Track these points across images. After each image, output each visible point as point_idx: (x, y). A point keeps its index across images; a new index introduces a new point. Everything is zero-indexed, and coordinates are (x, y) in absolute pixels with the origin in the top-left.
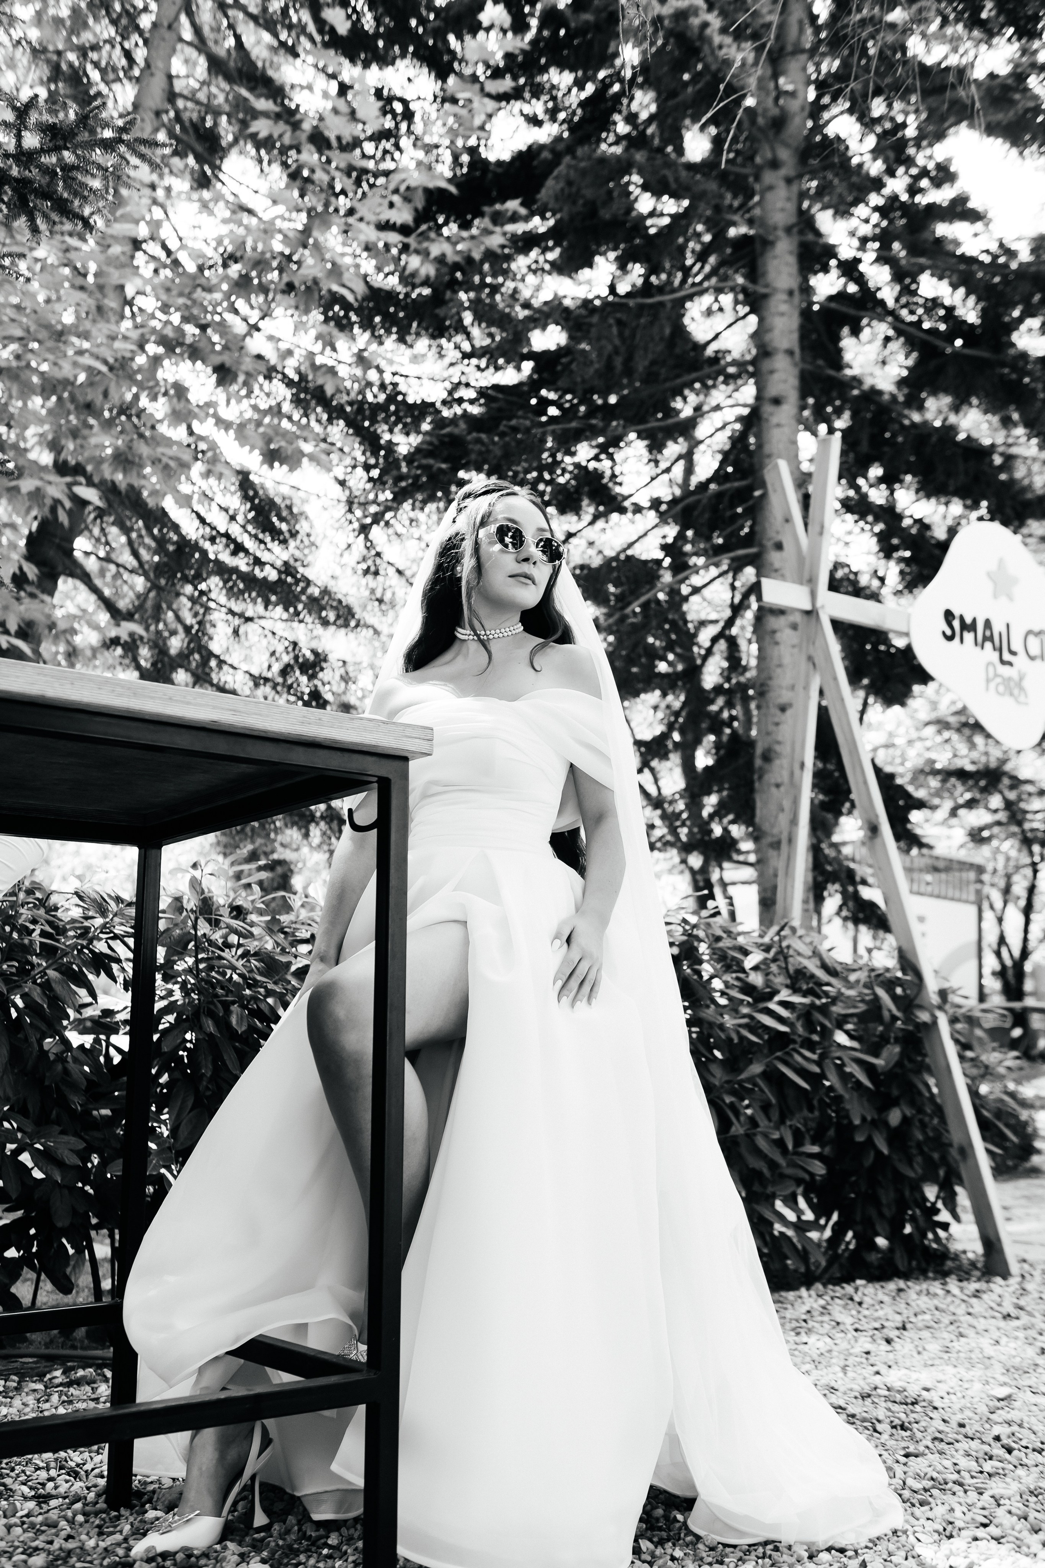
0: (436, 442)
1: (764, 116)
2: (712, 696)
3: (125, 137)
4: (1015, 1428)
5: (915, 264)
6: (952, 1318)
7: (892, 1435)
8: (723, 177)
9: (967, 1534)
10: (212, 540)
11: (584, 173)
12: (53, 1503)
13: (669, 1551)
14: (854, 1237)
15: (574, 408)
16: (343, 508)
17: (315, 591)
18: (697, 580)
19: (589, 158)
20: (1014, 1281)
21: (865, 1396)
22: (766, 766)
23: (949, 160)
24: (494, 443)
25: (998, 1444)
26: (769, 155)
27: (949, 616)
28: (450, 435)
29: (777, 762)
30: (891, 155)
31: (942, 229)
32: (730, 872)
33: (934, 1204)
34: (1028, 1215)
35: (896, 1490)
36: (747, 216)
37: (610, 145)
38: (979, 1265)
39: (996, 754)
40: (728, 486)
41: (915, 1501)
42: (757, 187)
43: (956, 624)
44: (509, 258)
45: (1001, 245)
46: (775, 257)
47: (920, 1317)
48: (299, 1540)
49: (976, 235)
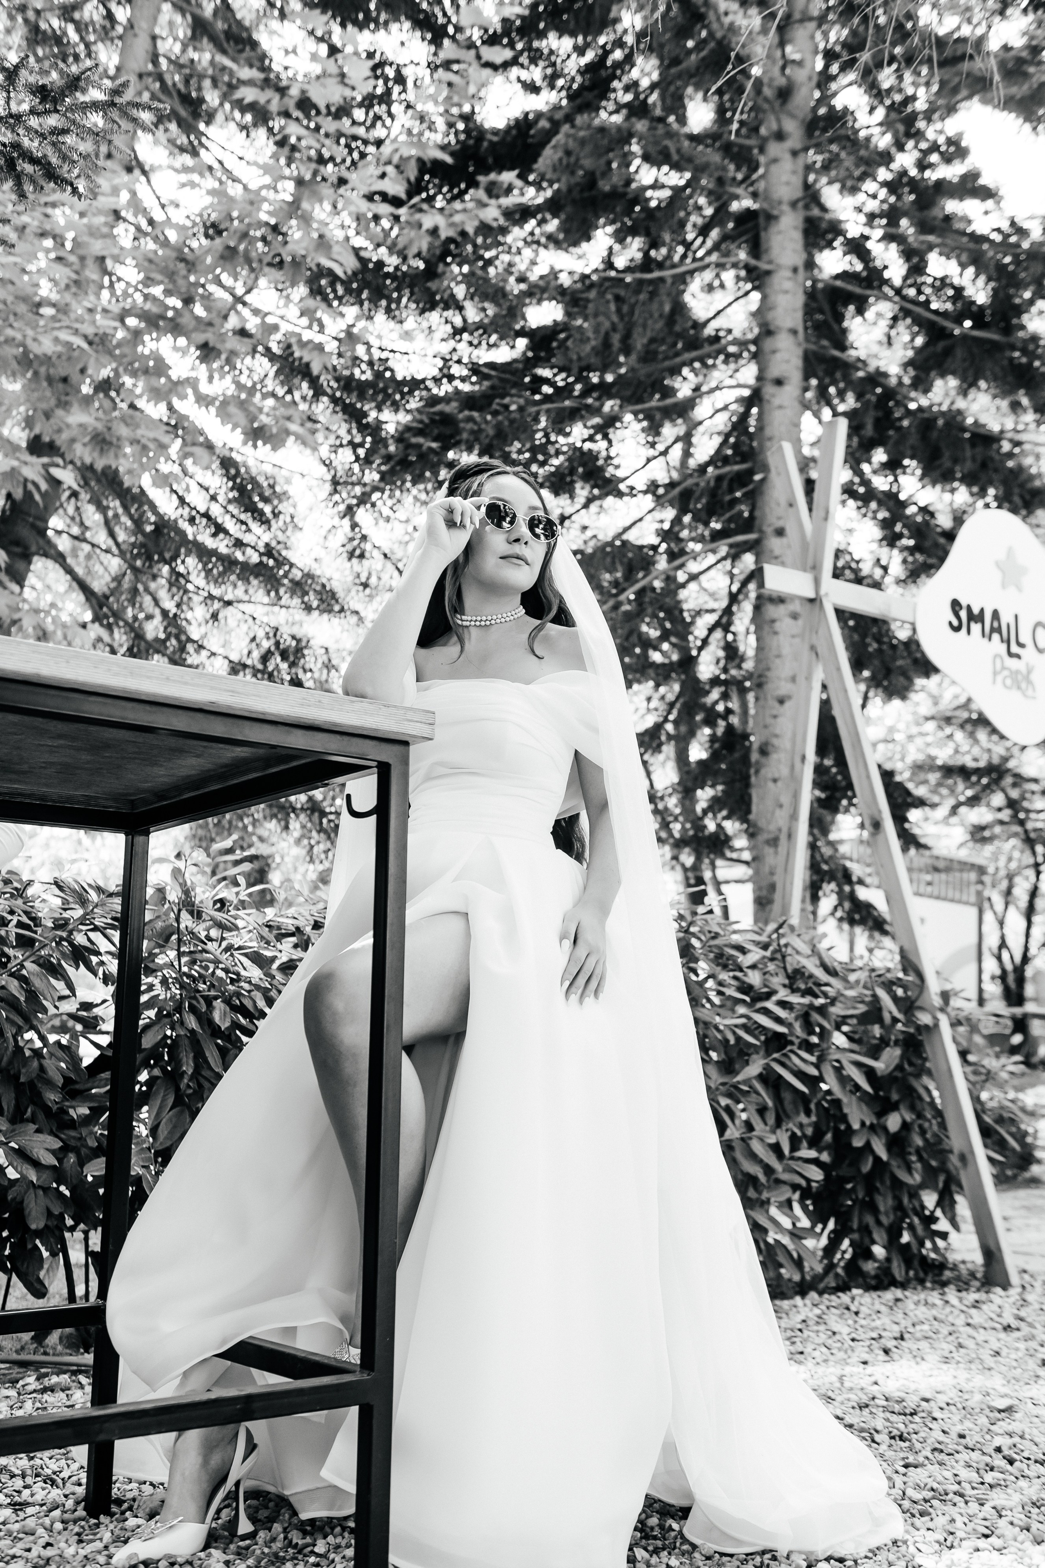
0: (426, 421)
1: (770, 86)
2: (707, 687)
3: (118, 100)
4: (1017, 1439)
5: (923, 242)
6: (951, 1328)
7: (890, 1446)
8: (728, 149)
9: (968, 1545)
10: (192, 520)
11: (583, 142)
12: (30, 1510)
13: (665, 1560)
14: (851, 1245)
15: (569, 388)
16: (328, 487)
17: (297, 574)
18: (693, 567)
19: (589, 126)
20: (1014, 1292)
21: (863, 1407)
22: (763, 760)
23: (960, 135)
24: (486, 422)
25: (1000, 1456)
26: (774, 126)
27: (956, 605)
28: (441, 413)
29: (774, 757)
30: (901, 128)
31: (951, 206)
32: (725, 870)
33: (932, 1212)
34: (1028, 1226)
35: (895, 1500)
36: (751, 189)
37: (611, 114)
38: (979, 1275)
39: (999, 750)
40: (727, 469)
41: (915, 1512)
42: (762, 159)
43: (963, 614)
44: (504, 231)
45: (1013, 224)
46: (780, 232)
47: (918, 1328)
48: (285, 1548)
49: (986, 213)
